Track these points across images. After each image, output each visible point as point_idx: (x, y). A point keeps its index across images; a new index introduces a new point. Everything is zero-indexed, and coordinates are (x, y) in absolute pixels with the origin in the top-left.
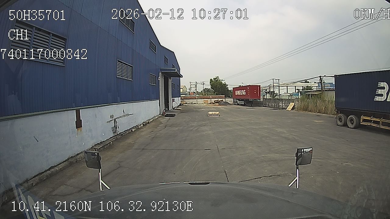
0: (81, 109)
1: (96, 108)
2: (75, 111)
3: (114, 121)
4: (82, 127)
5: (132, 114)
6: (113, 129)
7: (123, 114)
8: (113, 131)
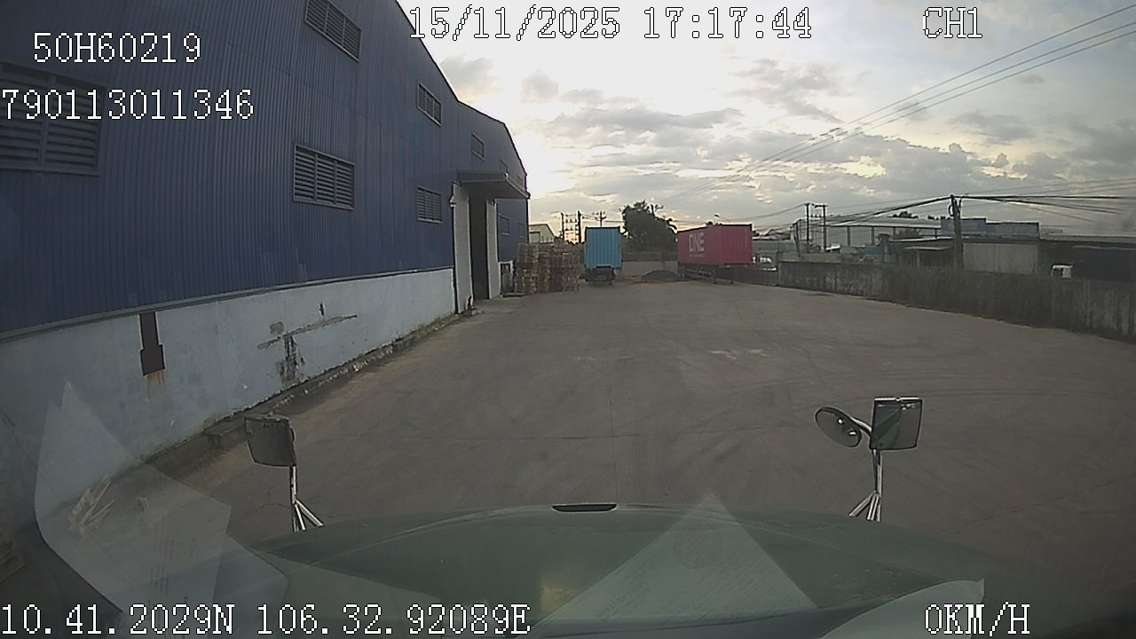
0: (159, 309)
1: (217, 303)
2: (139, 317)
3: (287, 343)
4: (164, 368)
5: (355, 316)
6: (283, 368)
7: (318, 316)
8: (282, 374)
